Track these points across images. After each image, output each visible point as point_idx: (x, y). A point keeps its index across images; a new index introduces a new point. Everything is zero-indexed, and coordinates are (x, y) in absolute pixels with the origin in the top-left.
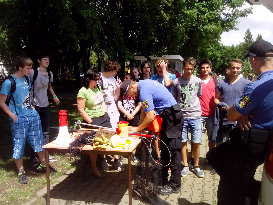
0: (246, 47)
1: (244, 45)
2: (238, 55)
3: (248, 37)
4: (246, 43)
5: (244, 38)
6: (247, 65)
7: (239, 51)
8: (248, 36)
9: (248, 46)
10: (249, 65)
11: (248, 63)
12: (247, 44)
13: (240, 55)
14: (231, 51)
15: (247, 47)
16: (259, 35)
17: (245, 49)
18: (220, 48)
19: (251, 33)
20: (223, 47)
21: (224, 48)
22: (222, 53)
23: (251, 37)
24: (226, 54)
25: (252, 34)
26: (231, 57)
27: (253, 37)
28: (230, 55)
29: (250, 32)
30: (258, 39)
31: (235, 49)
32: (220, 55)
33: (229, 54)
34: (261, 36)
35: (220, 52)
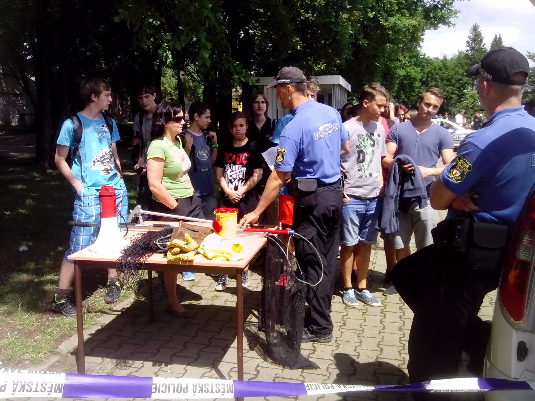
0: (471, 60)
1: (467, 56)
2: (454, 76)
3: (474, 40)
4: (470, 52)
5: (468, 42)
6: (472, 96)
7: (457, 69)
8: (475, 38)
9: (474, 58)
10: (477, 95)
11: (475, 91)
12: (473, 54)
13: (459, 77)
14: (440, 69)
15: (473, 60)
16: (496, 36)
17: (469, 64)
18: (420, 62)
19: (482, 32)
20: (426, 59)
21: (428, 61)
22: (423, 73)
23: (481, 41)
24: (432, 74)
25: (482, 35)
26: (440, 79)
27: (484, 41)
28: (440, 76)
29: (479, 30)
30: (494, 44)
31: (448, 64)
32: (419, 76)
33: (438, 74)
34: (500, 38)
35: (419, 69)
